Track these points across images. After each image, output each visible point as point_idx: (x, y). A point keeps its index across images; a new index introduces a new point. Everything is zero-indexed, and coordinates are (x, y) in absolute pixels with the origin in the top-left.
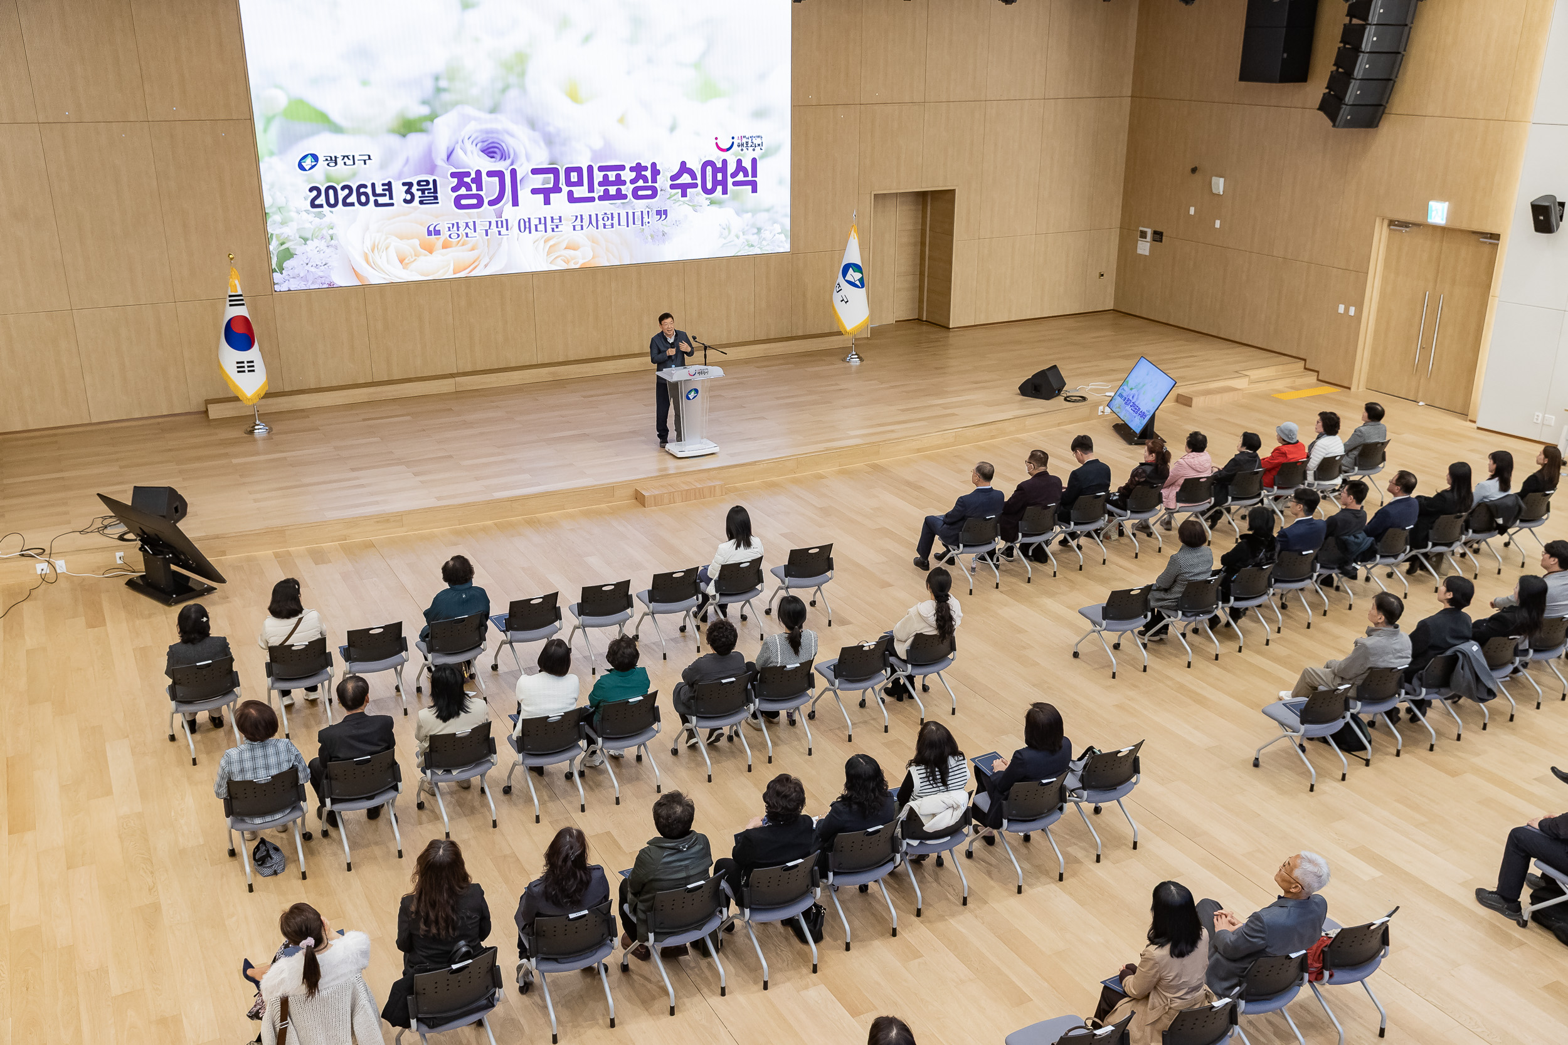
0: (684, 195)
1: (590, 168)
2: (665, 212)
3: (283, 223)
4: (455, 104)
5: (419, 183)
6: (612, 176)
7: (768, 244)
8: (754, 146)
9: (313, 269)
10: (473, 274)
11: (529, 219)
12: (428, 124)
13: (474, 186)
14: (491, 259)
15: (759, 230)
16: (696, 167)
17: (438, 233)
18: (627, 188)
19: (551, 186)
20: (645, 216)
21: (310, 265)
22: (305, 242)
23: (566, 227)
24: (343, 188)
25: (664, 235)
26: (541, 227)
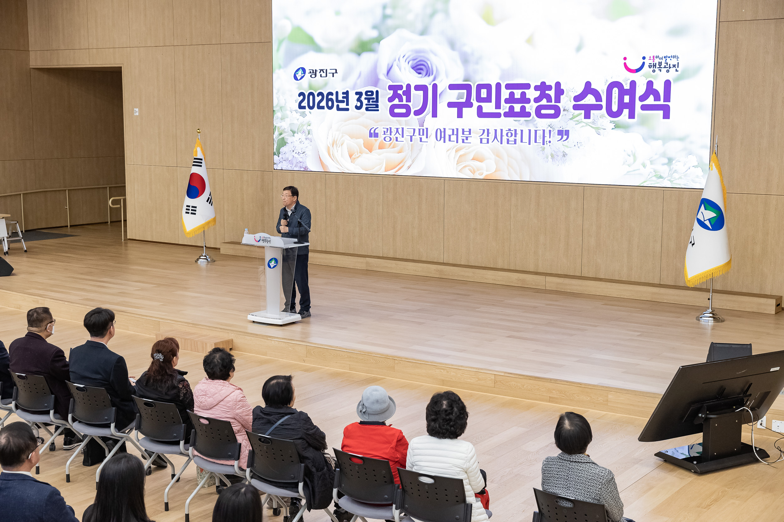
0: (587, 116)
1: (498, 85)
2: (567, 133)
3: (282, 119)
4: (396, 28)
5: (367, 92)
6: (518, 94)
7: (680, 178)
8: (668, 68)
9: (296, 155)
10: (399, 173)
11: (445, 129)
12: (375, 45)
13: (404, 98)
14: (413, 162)
15: (670, 160)
16: (602, 90)
17: (376, 135)
18: (531, 107)
19: (464, 100)
20: (547, 134)
21: (295, 152)
22: (294, 134)
23: (474, 139)
24: (318, 95)
25: (564, 156)
26: (454, 138)
